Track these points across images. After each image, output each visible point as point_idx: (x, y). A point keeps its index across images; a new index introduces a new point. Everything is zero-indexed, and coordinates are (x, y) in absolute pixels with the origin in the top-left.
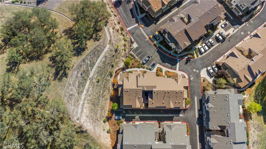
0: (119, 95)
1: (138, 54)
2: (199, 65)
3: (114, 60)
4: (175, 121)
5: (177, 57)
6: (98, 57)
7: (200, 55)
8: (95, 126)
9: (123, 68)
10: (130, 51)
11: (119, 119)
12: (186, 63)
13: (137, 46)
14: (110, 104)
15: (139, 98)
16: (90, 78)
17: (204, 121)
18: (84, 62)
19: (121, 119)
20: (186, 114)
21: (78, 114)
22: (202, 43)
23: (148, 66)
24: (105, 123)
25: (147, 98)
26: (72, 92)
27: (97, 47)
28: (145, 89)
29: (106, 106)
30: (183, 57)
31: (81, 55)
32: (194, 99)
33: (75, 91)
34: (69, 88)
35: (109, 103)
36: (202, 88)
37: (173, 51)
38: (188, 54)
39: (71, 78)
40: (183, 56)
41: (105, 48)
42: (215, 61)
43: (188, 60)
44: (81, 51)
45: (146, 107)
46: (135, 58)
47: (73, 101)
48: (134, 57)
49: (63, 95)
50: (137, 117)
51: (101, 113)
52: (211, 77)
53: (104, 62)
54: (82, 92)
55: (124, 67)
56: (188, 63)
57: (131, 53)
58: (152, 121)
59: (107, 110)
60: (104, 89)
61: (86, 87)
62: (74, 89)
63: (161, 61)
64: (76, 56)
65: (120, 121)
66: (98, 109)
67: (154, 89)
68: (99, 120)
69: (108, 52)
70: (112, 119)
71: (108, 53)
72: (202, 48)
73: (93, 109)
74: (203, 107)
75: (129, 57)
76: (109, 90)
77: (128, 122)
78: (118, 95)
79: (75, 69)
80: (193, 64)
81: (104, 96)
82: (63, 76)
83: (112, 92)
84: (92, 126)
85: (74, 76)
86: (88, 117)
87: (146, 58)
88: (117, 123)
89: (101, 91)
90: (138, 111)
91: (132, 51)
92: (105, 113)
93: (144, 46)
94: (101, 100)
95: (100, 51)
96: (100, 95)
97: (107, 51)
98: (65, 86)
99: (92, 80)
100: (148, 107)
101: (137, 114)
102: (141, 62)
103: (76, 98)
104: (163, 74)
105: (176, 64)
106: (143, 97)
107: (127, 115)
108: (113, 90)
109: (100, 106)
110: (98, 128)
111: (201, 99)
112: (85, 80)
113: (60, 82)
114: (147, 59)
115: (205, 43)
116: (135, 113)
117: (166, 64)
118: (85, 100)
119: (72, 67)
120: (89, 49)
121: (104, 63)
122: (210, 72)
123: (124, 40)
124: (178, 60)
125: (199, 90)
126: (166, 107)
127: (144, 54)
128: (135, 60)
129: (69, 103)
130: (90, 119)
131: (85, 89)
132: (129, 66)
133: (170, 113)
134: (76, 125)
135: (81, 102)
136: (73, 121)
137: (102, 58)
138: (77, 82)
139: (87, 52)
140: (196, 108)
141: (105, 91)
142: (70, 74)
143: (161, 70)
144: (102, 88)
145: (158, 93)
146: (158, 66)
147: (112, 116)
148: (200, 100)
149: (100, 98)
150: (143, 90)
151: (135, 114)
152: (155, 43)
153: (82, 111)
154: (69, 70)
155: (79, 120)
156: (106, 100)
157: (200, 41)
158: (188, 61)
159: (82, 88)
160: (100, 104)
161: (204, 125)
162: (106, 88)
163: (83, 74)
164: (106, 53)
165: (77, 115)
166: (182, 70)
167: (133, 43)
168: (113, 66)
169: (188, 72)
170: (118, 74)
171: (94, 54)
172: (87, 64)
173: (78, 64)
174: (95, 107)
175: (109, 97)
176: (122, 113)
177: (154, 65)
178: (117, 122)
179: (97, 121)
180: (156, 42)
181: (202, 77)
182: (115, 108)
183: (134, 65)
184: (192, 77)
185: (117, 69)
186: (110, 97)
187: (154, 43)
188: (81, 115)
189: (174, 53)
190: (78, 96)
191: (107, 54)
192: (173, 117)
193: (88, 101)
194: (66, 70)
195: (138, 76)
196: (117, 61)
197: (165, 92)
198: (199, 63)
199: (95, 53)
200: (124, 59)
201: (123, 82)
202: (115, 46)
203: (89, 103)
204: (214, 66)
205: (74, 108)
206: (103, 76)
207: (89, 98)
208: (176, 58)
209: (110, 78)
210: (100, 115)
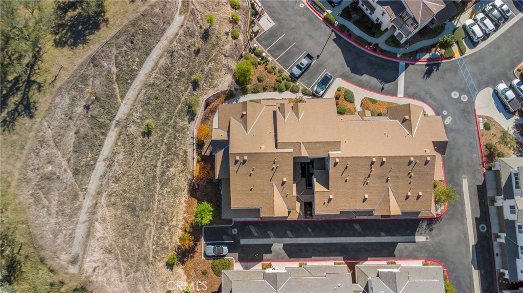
0: (217, 178)
1: (274, 50)
2: (469, 79)
3: (199, 67)
4: (402, 258)
5: (399, 56)
6: (147, 55)
7: (470, 49)
8: (137, 281)
9: (231, 91)
10: (251, 39)
11: (220, 256)
12: (428, 73)
13: (272, 24)
14: (189, 206)
15: (283, 183)
16: (118, 121)
17: (497, 255)
18: (95, 66)
19: (225, 256)
20: (437, 235)
21: (76, 241)
22: (474, 13)
23: (309, 85)
24: (172, 269)
25: (310, 185)
26: (50, 168)
27: (140, 20)
28: (304, 153)
29: (177, 213)
30: (418, 54)
31: (85, 42)
32: (460, 185)
33: (64, 164)
34: (40, 154)
35: (185, 202)
36: (484, 148)
37: (385, 37)
38: (433, 46)
39: (47, 118)
40: (417, 52)
41: (169, 23)
42: (516, 66)
43: (434, 64)
44: (86, 29)
45: (306, 214)
46: (267, 61)
47: (55, 198)
48: (263, 58)
49: (17, 176)
50: (278, 246)
51: (159, 238)
52: (508, 113)
53: (166, 69)
54: (91, 167)
55: (233, 89)
56: (435, 74)
57: (255, 45)
58: (326, 258)
59: (180, 226)
60: (169, 158)
61: (106, 151)
62: (60, 158)
63: (349, 68)
64: (67, 47)
65: (221, 260)
66: (148, 222)
67: (333, 154)
68: (151, 259)
69: (178, 37)
70: (197, 254)
71: (180, 42)
72: (474, 24)
73: (130, 224)
74: (492, 210)
75: (248, 56)
76: (185, 162)
77: (249, 264)
78: (215, 177)
79: (60, 88)
80: (448, 75)
81: (169, 179)
82: (19, 114)
83: (194, 166)
84: (125, 284)
85: (59, 114)
86: (110, 252)
87: (300, 59)
88: (213, 268)
89: (159, 164)
90: (279, 226)
91: (257, 39)
92: (171, 238)
93: (293, 25)
94: (156, 195)
95: (152, 34)
96: (154, 178)
97: (177, 34)
98: (23, 148)
99: (126, 127)
100: (311, 215)
101: (277, 236)
102: (286, 73)
103: (65, 188)
104: (355, 108)
105: (394, 78)
106: (295, 179)
107: (243, 242)
108: (198, 162)
109: (155, 213)
110: (148, 288)
111: (481, 184)
112: (100, 128)
113: (6, 133)
114: (305, 62)
115: (483, 12)
116: (270, 233)
117: (365, 77)
118: (99, 193)
119: (50, 82)
120: (113, 25)
121: (167, 71)
122: (507, 98)
123: (230, 4)
124: (402, 64)
125: (475, 155)
126: (375, 213)
127: (294, 49)
128: (268, 67)
129: (40, 206)
130: (117, 259)
131: (101, 157)
132: (248, 86)
133: (384, 232)
134: (66, 282)
135: (87, 203)
136: (56, 268)
137: (160, 58)
138: (72, 133)
139: (105, 34)
140: (467, 213)
141: (172, 166)
142: (44, 105)
143: (349, 97)
144: (162, 155)
145: (348, 164)
146: (338, 83)
147: (196, 245)
148: (478, 186)
149: (155, 188)
150: (295, 158)
151: (268, 237)
152: (328, 14)
153: (89, 232)
154: (40, 91)
155: (79, 263)
156: (175, 192)
157: (466, 6)
158: (433, 66)
159: (90, 155)
160: (155, 207)
161: (497, 268)
162: (174, 154)
163: (94, 106)
164: (171, 42)
165: (71, 247)
166: (416, 94)
167: (260, 16)
168: (195, 85)
169: (435, 100)
170: (213, 112)
171: (132, 42)
172: (106, 75)
173: (72, 72)
174: (138, 216)
175: (184, 185)
176: (227, 234)
177: (325, 82)
178: (212, 263)
179: (143, 264)
180: (329, 12)
181: (480, 116)
182: (202, 219)
183: (264, 83)
184: (447, 116)
185: (211, 94)
186: (190, 185)
187: (325, 14)
188: (86, 247)
189: (387, 42)
190: (73, 181)
191: (175, 43)
192: (394, 245)
193: (113, 199)
194: (31, 93)
195: (278, 113)
196: (210, 69)
197: (373, 163)
198: (467, 73)
199: (136, 39)
200: (233, 65)
201: (229, 132)
202: (200, 21)
203: (114, 204)
204: (516, 81)
205: (57, 223)
206: (164, 116)
207: (114, 187)
208: (396, 58)
209: (186, 123)
210: (153, 245)
